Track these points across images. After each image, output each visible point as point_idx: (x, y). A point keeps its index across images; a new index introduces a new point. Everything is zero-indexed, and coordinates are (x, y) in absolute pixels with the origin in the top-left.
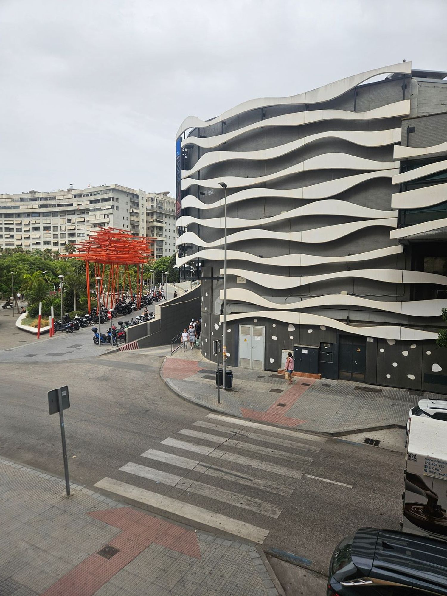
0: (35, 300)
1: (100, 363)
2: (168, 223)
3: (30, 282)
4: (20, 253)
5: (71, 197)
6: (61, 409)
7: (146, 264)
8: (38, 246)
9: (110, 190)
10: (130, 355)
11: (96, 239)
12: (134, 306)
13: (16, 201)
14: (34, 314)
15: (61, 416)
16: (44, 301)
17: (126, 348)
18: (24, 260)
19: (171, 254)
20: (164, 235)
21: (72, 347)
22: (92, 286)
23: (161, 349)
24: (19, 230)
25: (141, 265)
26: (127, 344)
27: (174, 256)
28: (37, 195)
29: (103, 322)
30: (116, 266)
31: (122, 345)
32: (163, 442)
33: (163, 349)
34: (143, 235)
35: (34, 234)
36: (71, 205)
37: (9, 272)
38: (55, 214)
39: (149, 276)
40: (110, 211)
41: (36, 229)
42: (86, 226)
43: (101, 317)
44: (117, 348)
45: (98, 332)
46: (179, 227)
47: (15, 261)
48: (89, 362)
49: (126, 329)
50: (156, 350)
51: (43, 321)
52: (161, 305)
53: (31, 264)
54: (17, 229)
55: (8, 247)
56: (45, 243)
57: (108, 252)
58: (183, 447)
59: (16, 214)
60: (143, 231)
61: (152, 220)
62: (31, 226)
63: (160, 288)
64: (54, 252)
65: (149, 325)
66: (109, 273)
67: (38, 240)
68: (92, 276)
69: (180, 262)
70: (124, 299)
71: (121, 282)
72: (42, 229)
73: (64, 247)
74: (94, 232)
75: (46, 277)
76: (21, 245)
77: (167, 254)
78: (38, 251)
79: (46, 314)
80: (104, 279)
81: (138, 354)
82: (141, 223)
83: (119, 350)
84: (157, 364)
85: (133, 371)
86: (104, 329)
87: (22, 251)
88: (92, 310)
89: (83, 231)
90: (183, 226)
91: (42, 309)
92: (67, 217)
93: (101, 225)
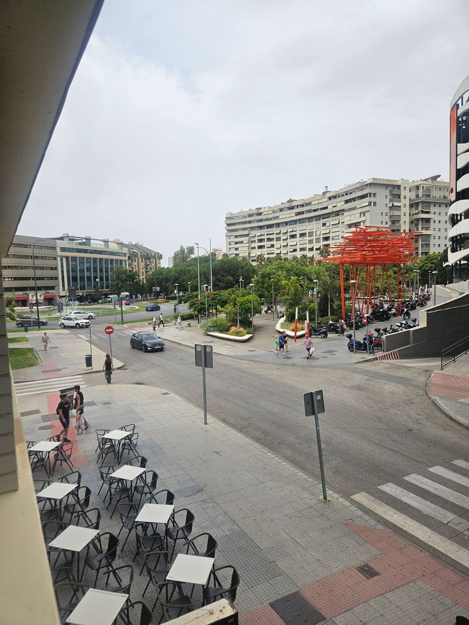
0: (292, 305)
1: (355, 371)
2: (437, 213)
3: (287, 288)
4: (279, 261)
5: (326, 199)
6: (316, 412)
7: (409, 264)
8: (294, 253)
9: (367, 185)
10: (388, 365)
11: (351, 240)
12: (394, 311)
13: (276, 212)
14: (291, 318)
15: (316, 419)
16: (300, 306)
17: (383, 357)
18: (283, 268)
19: (441, 250)
20: (432, 228)
21: (326, 352)
22: (346, 290)
23: (427, 361)
24: (278, 239)
25: (402, 265)
26: (385, 353)
27: (446, 251)
28: (294, 204)
29: (357, 328)
30: (372, 267)
31: (379, 354)
32: (430, 469)
33: (430, 361)
34: (405, 231)
35: (291, 242)
36: (326, 208)
37: (270, 279)
38: (310, 219)
39: (412, 277)
40: (367, 208)
41: (293, 236)
42: (341, 228)
43: (356, 323)
44: (374, 357)
45: (353, 338)
46: (453, 215)
47: (275, 269)
48: (344, 369)
49: (384, 337)
50: (421, 362)
51: (299, 325)
52: (427, 311)
53: (288, 271)
54: (277, 238)
55: (269, 256)
56: (302, 249)
57: (364, 253)
58: (458, 481)
59: (276, 224)
60: (405, 226)
61: (417, 211)
62: (289, 234)
63: (426, 290)
64: (310, 258)
65: (412, 333)
66: (364, 276)
67: (295, 248)
68: (347, 279)
69: (453, 258)
70: (381, 304)
71: (378, 285)
72: (298, 236)
73: (318, 251)
74: (348, 233)
75: (302, 283)
76: (280, 253)
77: (435, 250)
78: (295, 258)
79: (302, 318)
80: (359, 282)
81: (399, 366)
82: (402, 217)
83: (376, 359)
84: (422, 379)
85: (393, 384)
86: (360, 336)
87: (281, 259)
88: (346, 315)
89: (337, 234)
90: (459, 213)
91: (298, 313)
92: (322, 221)
93: (356, 225)
